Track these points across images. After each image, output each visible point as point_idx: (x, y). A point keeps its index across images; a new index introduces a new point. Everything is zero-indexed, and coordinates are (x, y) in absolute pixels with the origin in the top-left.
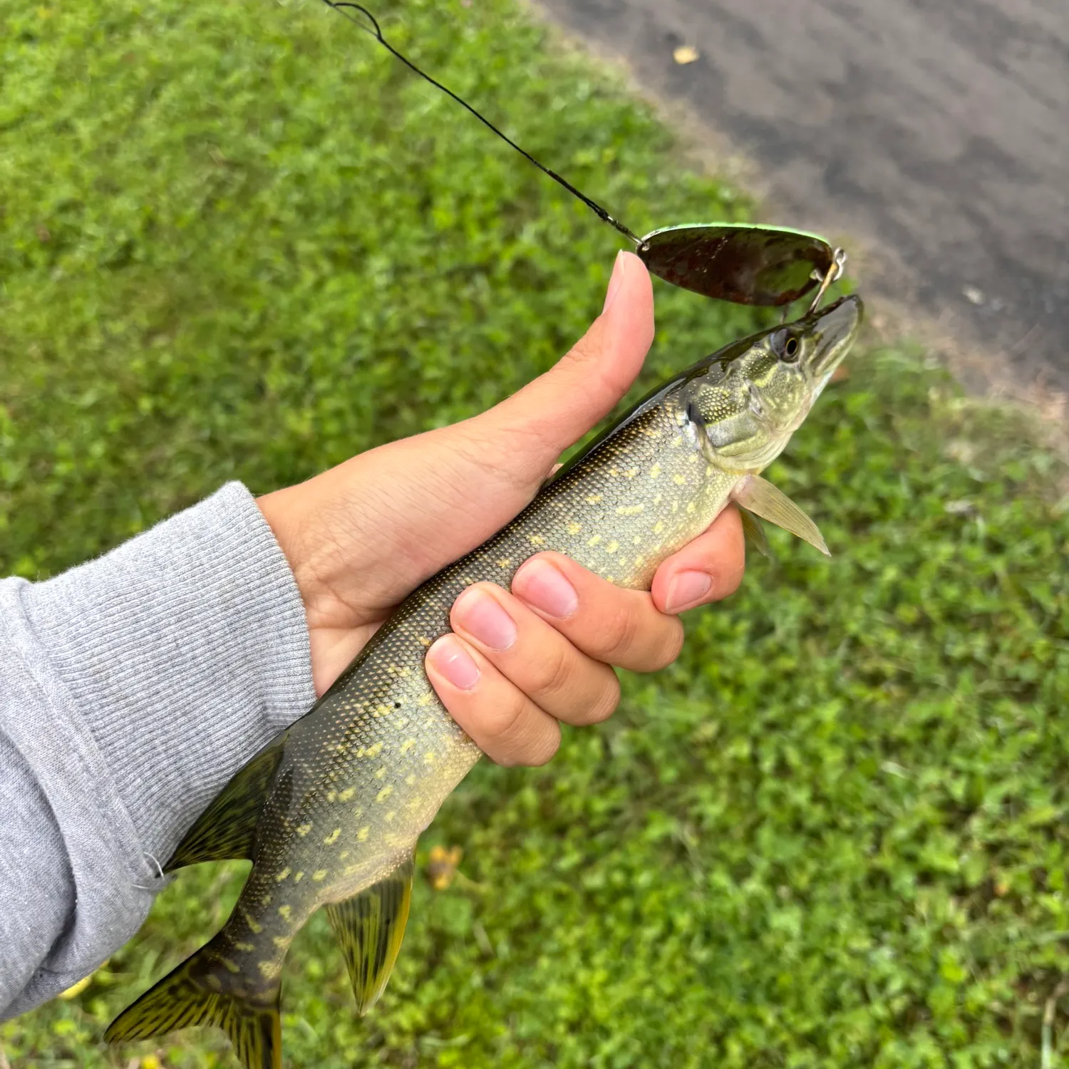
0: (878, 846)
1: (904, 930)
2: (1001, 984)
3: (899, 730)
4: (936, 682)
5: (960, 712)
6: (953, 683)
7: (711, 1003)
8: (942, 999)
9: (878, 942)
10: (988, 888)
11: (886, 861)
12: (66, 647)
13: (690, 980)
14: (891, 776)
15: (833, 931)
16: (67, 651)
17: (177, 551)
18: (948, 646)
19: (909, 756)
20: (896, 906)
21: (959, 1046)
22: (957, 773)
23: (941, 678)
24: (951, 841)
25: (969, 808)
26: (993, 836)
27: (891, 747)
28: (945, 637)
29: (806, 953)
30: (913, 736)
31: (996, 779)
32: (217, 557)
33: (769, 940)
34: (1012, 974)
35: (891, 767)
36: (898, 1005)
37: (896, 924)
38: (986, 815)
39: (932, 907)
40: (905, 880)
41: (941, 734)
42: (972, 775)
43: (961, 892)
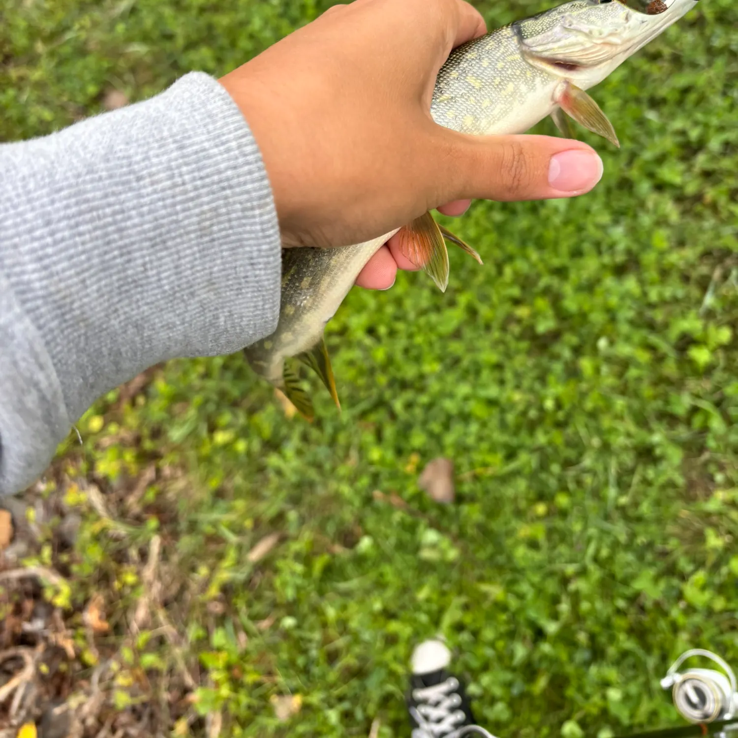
0: (630, 163)
1: (635, 216)
2: (690, 253)
3: (663, 91)
4: (698, 63)
5: (710, 83)
6: (710, 64)
7: (498, 245)
8: (649, 258)
9: (616, 222)
10: (698, 198)
11: (634, 173)
12: (30, 267)
13: (487, 231)
14: (649, 120)
15: (587, 211)
16: (32, 273)
17: (155, 160)
18: (713, 39)
19: (666, 110)
20: (633, 202)
21: (652, 283)
22: (696, 123)
23: (702, 59)
24: (681, 167)
25: (699, 147)
26: (710, 166)
27: (655, 103)
28: (713, 33)
29: (566, 222)
30: (672, 97)
31: (721, 129)
32: (201, 178)
33: (543, 212)
34: (700, 249)
35: (652, 116)
36: (620, 258)
37: (631, 213)
38: (710, 152)
39: (656, 205)
40: (644, 187)
41: (692, 97)
42: (706, 126)
43: (680, 199)
